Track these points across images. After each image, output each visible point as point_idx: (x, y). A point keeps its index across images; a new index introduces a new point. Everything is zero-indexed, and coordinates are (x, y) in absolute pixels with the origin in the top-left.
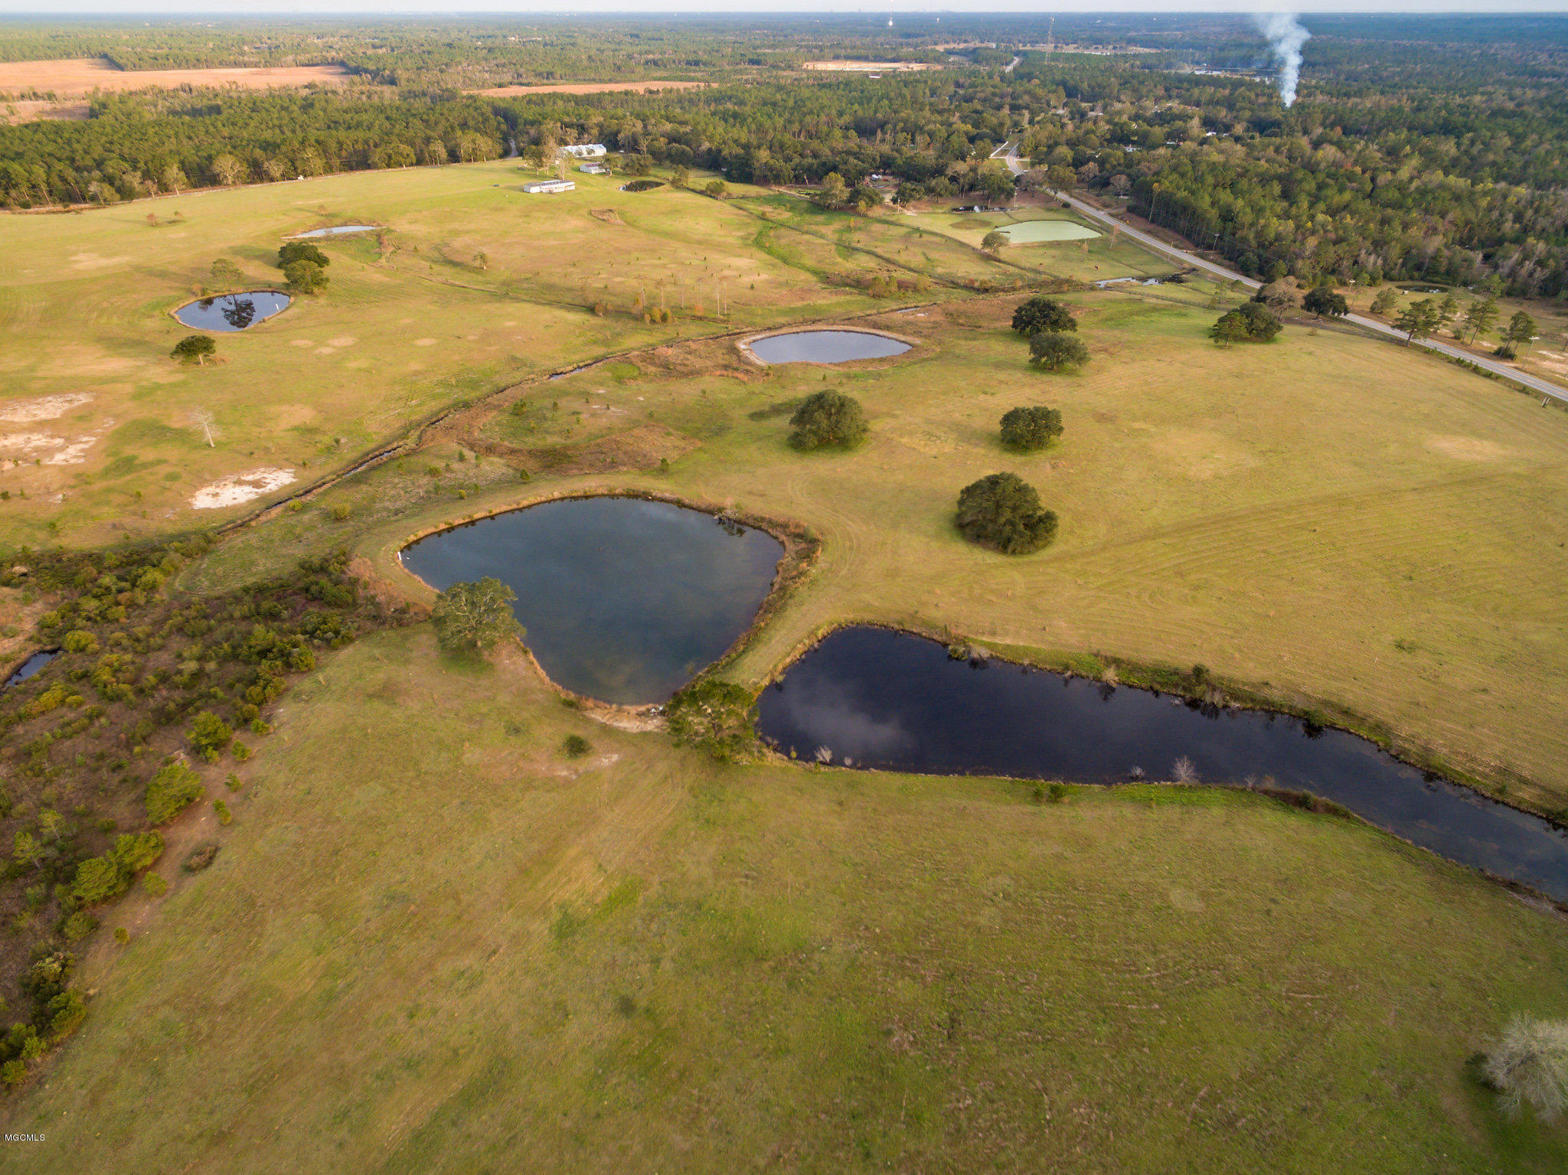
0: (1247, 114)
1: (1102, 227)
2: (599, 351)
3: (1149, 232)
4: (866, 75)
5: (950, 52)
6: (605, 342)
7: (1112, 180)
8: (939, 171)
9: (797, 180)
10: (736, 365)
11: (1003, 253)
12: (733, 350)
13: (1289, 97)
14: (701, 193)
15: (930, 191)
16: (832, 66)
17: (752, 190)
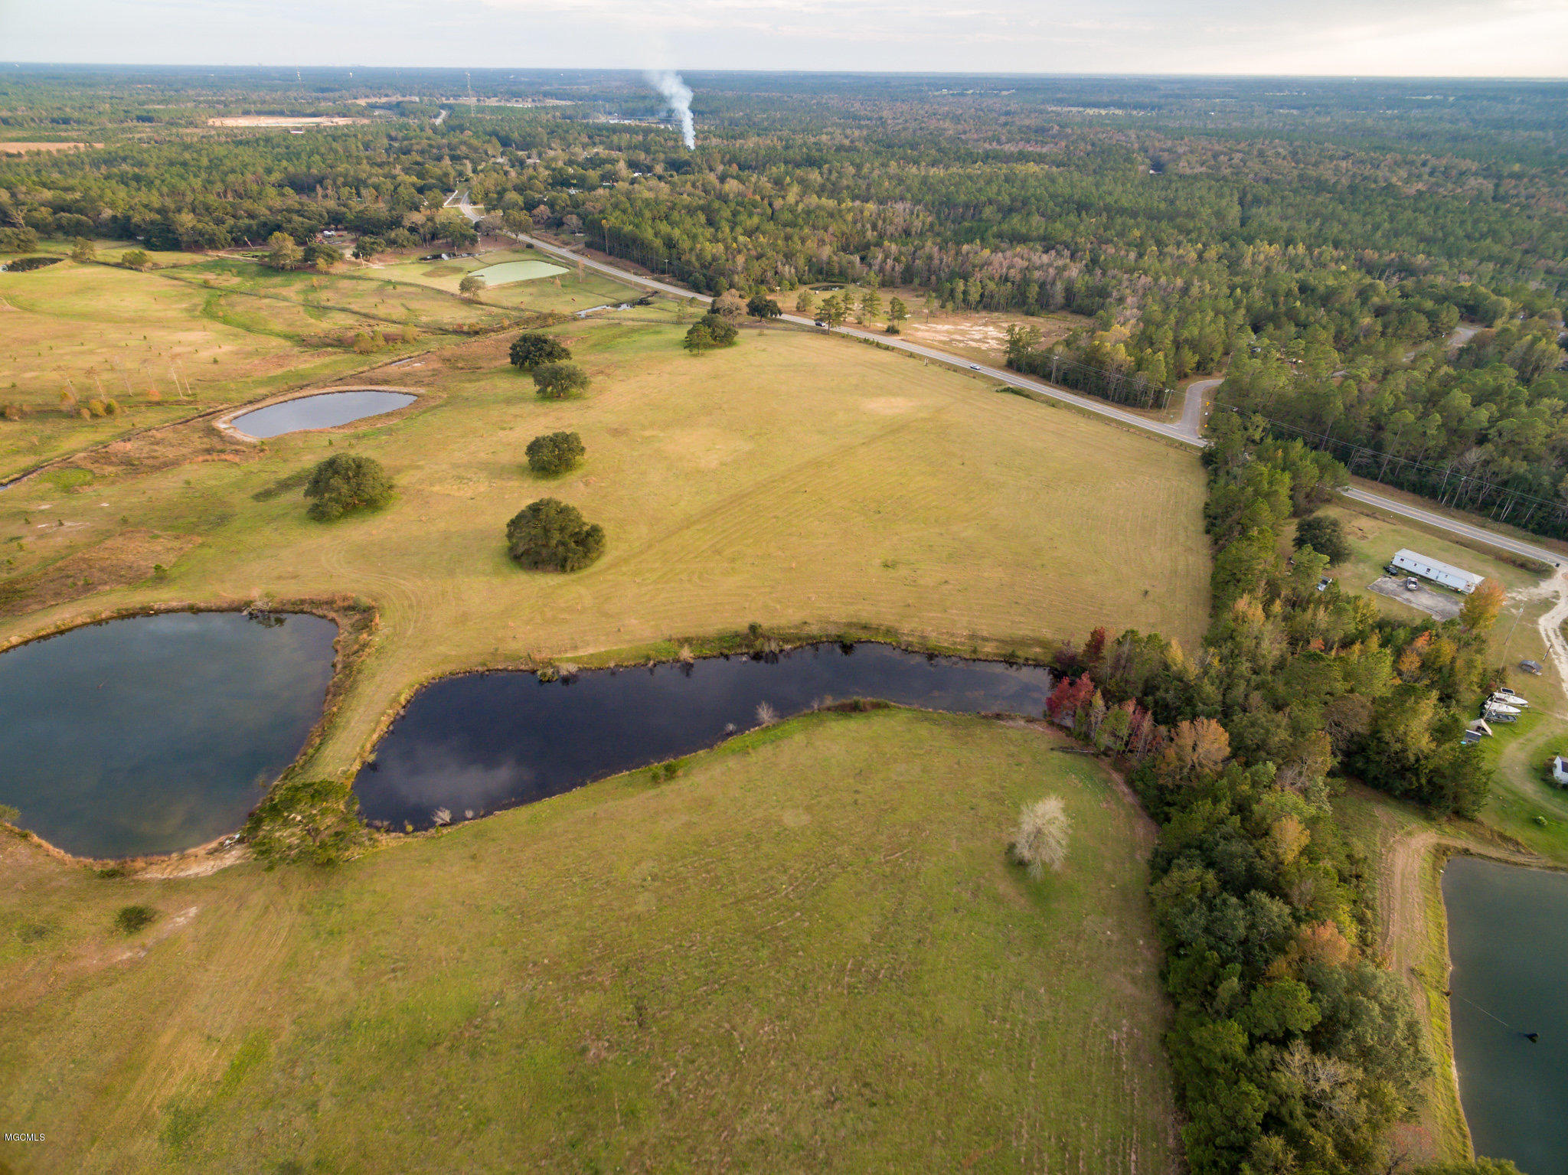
0: (662, 156)
1: (569, 264)
2: (27, 461)
3: (610, 264)
4: (287, 130)
5: (373, 106)
6: (32, 449)
7: (564, 220)
8: (396, 223)
9: (237, 243)
10: (219, 446)
11: (482, 295)
12: (212, 432)
13: (690, 142)
14: (118, 265)
15: (392, 243)
16: (244, 122)
17: (186, 257)
